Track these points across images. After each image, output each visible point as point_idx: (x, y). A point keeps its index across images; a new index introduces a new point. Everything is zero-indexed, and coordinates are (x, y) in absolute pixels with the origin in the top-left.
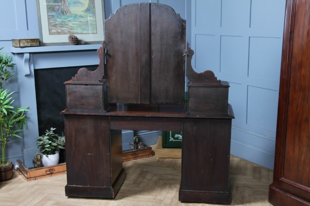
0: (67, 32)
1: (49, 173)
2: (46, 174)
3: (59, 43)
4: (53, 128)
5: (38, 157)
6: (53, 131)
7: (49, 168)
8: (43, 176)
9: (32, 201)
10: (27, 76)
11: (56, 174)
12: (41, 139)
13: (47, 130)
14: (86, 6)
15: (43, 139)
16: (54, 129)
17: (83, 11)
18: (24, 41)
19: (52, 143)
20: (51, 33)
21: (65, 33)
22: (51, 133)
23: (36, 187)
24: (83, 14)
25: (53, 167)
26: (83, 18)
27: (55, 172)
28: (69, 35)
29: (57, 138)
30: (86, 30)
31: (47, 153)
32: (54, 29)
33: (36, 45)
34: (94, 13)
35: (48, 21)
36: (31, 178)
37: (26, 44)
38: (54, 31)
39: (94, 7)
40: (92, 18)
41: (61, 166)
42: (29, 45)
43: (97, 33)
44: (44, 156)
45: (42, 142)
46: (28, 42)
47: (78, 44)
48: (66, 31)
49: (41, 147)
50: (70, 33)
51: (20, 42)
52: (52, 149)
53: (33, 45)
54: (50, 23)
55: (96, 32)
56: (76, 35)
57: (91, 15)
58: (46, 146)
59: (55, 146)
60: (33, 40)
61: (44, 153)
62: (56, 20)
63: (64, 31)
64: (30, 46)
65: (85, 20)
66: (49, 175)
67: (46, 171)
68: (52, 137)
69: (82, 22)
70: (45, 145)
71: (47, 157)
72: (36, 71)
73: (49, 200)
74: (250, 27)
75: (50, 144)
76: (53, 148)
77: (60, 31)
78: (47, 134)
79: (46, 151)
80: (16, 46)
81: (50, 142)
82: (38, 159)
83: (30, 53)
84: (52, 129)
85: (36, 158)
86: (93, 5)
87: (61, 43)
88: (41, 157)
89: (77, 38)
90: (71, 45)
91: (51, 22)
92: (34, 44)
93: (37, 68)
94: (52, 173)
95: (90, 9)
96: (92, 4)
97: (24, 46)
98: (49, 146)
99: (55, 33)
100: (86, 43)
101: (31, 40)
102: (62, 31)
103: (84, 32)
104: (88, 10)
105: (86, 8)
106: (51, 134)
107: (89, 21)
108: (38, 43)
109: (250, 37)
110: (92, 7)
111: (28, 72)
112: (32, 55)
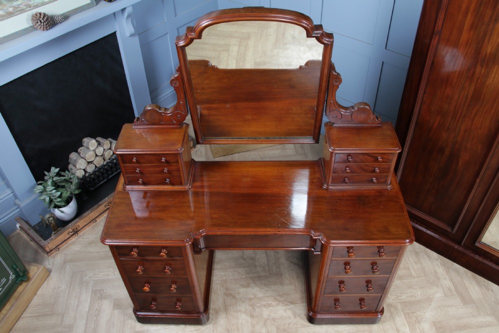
0: (25, 7)
1: (72, 233)
2: (70, 236)
3: (17, 32)
7: (72, 228)
8: (67, 240)
11: (82, 229)
13: (46, 173)
16: (57, 169)
21: (22, 11)
31: (59, 207)
36: (53, 250)
41: (86, 218)
47: (51, 25)
48: (21, 6)
50: (30, 7)
63: (18, 7)
66: (73, 236)
67: (68, 233)
77: (11, 9)
87: (20, 31)
89: (45, 15)
94: (77, 232)
99: (5, 16)
100: (63, 20)
102: (15, 8)
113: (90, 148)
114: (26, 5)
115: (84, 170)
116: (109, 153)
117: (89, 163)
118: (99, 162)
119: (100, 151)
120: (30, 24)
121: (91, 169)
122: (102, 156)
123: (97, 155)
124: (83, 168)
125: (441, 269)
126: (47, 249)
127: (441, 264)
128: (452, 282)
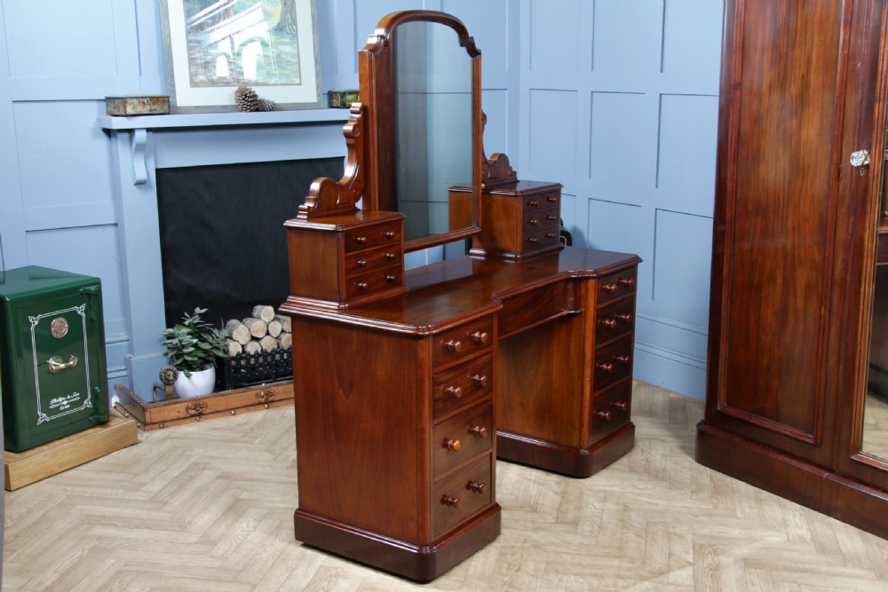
0: (232, 81)
1: (193, 412)
2: (188, 415)
4: (201, 309)
5: (169, 376)
6: (200, 315)
7: (195, 403)
8: (181, 421)
9: (165, 470)
10: (140, 184)
11: (210, 415)
12: (172, 334)
13: (186, 314)
14: (277, 20)
15: (179, 335)
16: (203, 311)
17: (269, 31)
18: (135, 101)
19: (199, 343)
20: (194, 84)
21: (227, 84)
22: (197, 320)
23: (168, 444)
24: (267, 37)
25: (203, 398)
26: (268, 48)
27: (208, 411)
28: (236, 88)
29: (210, 333)
30: (274, 75)
31: (189, 367)
32: (201, 74)
33: (161, 112)
34: (295, 36)
35: (189, 55)
36: (155, 423)
37: (140, 109)
38: (201, 78)
39: (294, 22)
40: (288, 49)
41: (221, 398)
42: (146, 110)
43: (300, 84)
44: (182, 375)
45: (175, 341)
46: (144, 103)
47: (257, 110)
48: (228, 78)
49: (174, 352)
50: (237, 82)
51: (125, 102)
52: (199, 358)
53: (155, 110)
54: (193, 59)
55: (298, 82)
56: (254, 89)
57: (287, 40)
58: (185, 351)
59: (205, 351)
60: (154, 100)
61: (180, 367)
62: (207, 52)
63: (224, 78)
64: (148, 112)
65: (274, 52)
66: (194, 418)
67: (187, 409)
68: (198, 328)
69: (267, 56)
70: (184, 347)
71: (188, 376)
72: (160, 173)
73: (203, 469)
74: (662, 71)
75: (195, 346)
76: (201, 355)
77: (215, 78)
78: (186, 323)
79: (185, 361)
80: (117, 113)
81: (195, 341)
82: (167, 379)
83: (149, 130)
84: (198, 310)
85: (164, 378)
86: (291, 15)
87: (219, 106)
88: (176, 377)
89: (255, 96)
90: (242, 111)
91: (194, 56)
92: (158, 108)
93: (162, 166)
94: (200, 415)
95: (285, 28)
96: (288, 15)
97: (135, 113)
98: (191, 349)
99: (205, 83)
100: (274, 108)
101: (152, 98)
102: (220, 77)
103: (272, 81)
104: (279, 29)
105: (275, 25)
106: (195, 322)
107: (283, 56)
108: (166, 107)
109: (661, 95)
110: (290, 21)
111: (141, 175)
112: (151, 134)
113: (262, 318)
114: (233, 79)
115: (243, 346)
116: (288, 339)
117: (254, 339)
118: (268, 344)
119: (276, 328)
120: (234, 103)
121: (253, 348)
122: (277, 338)
123: (268, 333)
124: (243, 344)
125: (798, 520)
126: (148, 415)
127: (801, 514)
128: (811, 532)
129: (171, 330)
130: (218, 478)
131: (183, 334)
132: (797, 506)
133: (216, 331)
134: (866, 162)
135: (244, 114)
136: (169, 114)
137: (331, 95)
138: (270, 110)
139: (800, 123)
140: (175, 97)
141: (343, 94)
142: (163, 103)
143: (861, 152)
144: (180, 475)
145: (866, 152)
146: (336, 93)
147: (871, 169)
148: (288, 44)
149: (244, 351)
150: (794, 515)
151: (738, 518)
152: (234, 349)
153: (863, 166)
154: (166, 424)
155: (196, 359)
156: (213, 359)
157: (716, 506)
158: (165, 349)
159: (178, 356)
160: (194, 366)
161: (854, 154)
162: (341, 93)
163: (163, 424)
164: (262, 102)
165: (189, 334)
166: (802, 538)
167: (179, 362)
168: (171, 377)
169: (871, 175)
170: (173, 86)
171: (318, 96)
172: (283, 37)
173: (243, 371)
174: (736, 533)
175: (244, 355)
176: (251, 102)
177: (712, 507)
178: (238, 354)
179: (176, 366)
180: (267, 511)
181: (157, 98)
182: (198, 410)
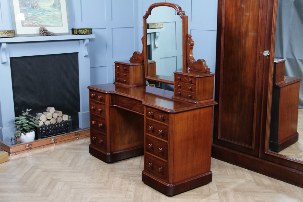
0: (37, 25)
1: (27, 148)
2: (26, 149)
3: (31, 34)
5: (18, 135)
6: (28, 112)
7: (28, 144)
8: (23, 151)
9: (22, 170)
10: (4, 63)
11: (34, 149)
13: (23, 112)
14: (53, 2)
15: (22, 119)
16: (30, 110)
17: (51, 6)
18: (2, 32)
19: (29, 122)
20: (23, 26)
21: (36, 26)
22: (27, 113)
23: (20, 160)
24: (50, 8)
25: (32, 142)
26: (50, 12)
27: (33, 147)
28: (40, 27)
29: (32, 118)
30: (53, 22)
31: (25, 131)
32: (26, 22)
33: (12, 36)
34: (60, 8)
36: (14, 153)
37: (4, 35)
38: (26, 23)
40: (57, 13)
41: (38, 142)
42: (6, 36)
43: (62, 26)
45: (20, 122)
46: (5, 33)
47: (47, 36)
49: (19, 126)
50: (40, 25)
52: (29, 128)
53: (10, 36)
55: (61, 25)
56: (46, 28)
58: (24, 125)
59: (31, 125)
60: (9, 32)
61: (22, 131)
62: (28, 14)
63: (34, 24)
64: (7, 37)
65: (52, 14)
66: (28, 150)
67: (26, 147)
68: (28, 117)
69: (50, 16)
70: (23, 124)
71: (25, 134)
72: (11, 59)
73: (36, 169)
75: (28, 123)
77: (31, 23)
78: (24, 115)
79: (24, 129)
81: (28, 121)
82: (18, 136)
83: (7, 43)
84: (27, 110)
85: (16, 136)
87: (32, 34)
88: (21, 135)
89: (47, 30)
90: (42, 36)
92: (11, 35)
93: (12, 56)
94: (30, 148)
95: (56, 5)
97: (2, 37)
98: (26, 125)
99: (27, 25)
100: (53, 35)
101: (8, 31)
102: (33, 23)
103: (52, 25)
104: (54, 5)
105: (52, 4)
106: (27, 114)
107: (56, 15)
108: (13, 34)
109: (191, 30)
110: (58, 3)
111: (5, 60)
112: (8, 44)
113: (50, 112)
114: (38, 24)
115: (44, 122)
116: (60, 119)
117: (48, 120)
118: (53, 121)
119: (56, 115)
120: (39, 33)
121: (47, 123)
122: (56, 119)
123: (53, 117)
124: (44, 121)
125: (248, 175)
126: (11, 150)
127: (249, 173)
128: (253, 179)
129: (17, 118)
130: (43, 172)
131: (23, 119)
132: (247, 170)
133: (34, 117)
134: (269, 54)
135: (42, 37)
136: (14, 37)
137: (73, 30)
138: (52, 36)
139: (246, 41)
140: (16, 31)
141: (78, 30)
142: (12, 33)
143: (267, 51)
144: (28, 171)
145: (268, 51)
146: (75, 29)
147: (271, 57)
148: (57, 11)
149: (44, 125)
150: (247, 173)
151: (229, 175)
152: (41, 124)
153: (267, 56)
154: (18, 153)
155: (28, 128)
156: (34, 128)
157: (221, 172)
158: (15, 125)
159: (20, 128)
160: (27, 131)
161: (265, 52)
162: (77, 29)
163: (16, 153)
164: (49, 32)
165: (25, 119)
166: (251, 181)
167: (21, 129)
168: (19, 135)
169: (270, 59)
170: (15, 27)
171: (69, 30)
172: (56, 9)
173: (44, 131)
174: (229, 180)
175: (45, 126)
176: (45, 32)
177: (219, 172)
178: (42, 126)
179: (20, 131)
180: (65, 183)
181: (10, 31)
182: (30, 147)
